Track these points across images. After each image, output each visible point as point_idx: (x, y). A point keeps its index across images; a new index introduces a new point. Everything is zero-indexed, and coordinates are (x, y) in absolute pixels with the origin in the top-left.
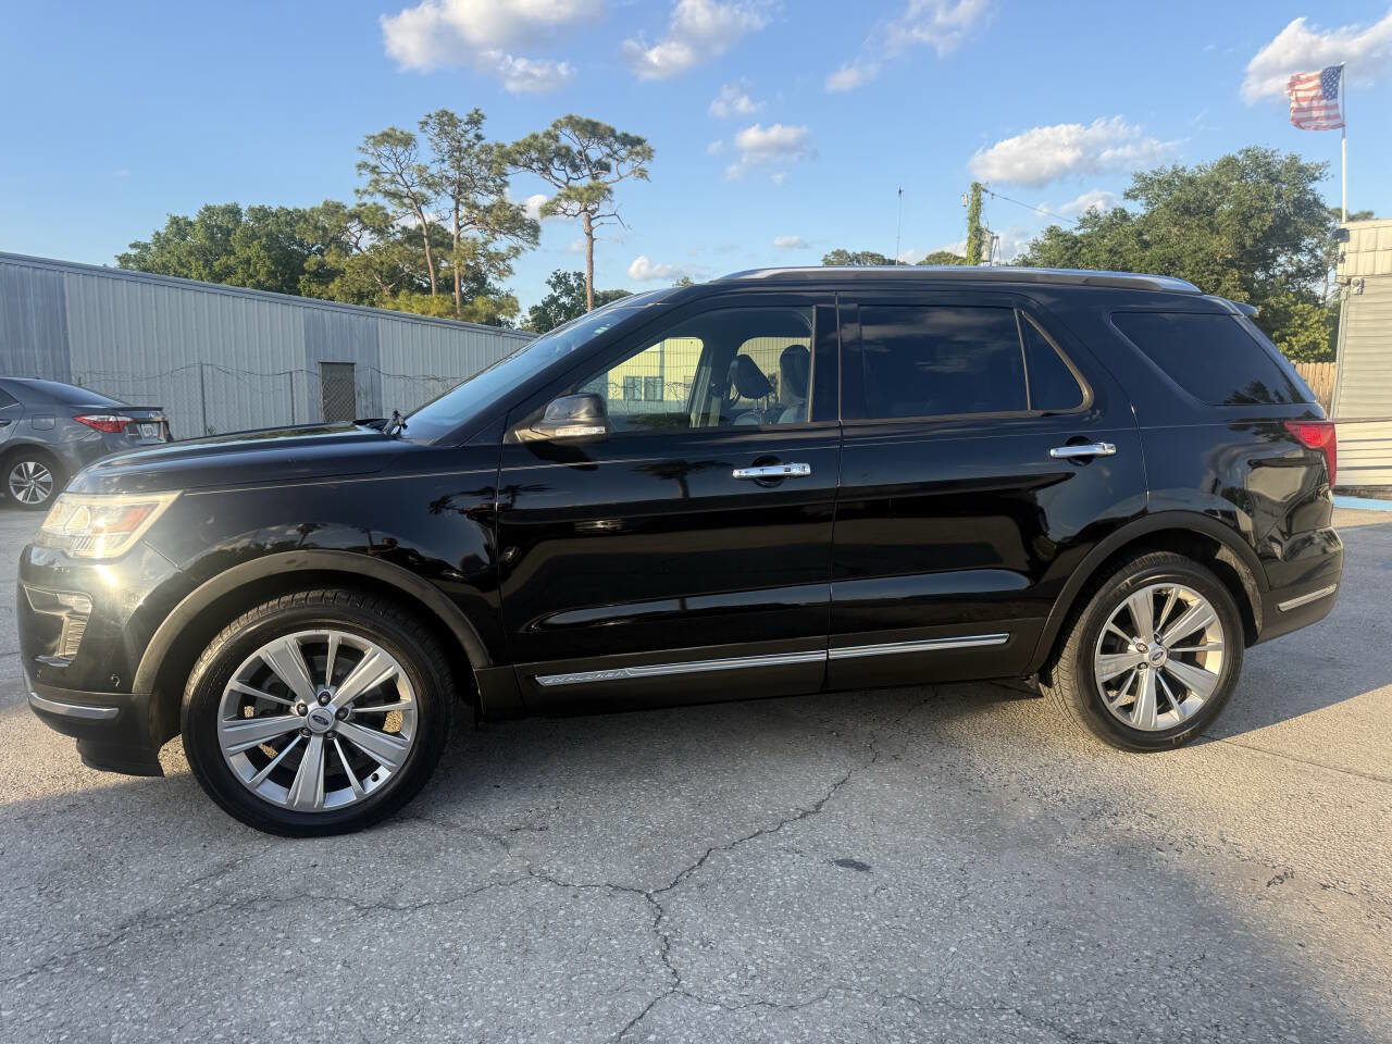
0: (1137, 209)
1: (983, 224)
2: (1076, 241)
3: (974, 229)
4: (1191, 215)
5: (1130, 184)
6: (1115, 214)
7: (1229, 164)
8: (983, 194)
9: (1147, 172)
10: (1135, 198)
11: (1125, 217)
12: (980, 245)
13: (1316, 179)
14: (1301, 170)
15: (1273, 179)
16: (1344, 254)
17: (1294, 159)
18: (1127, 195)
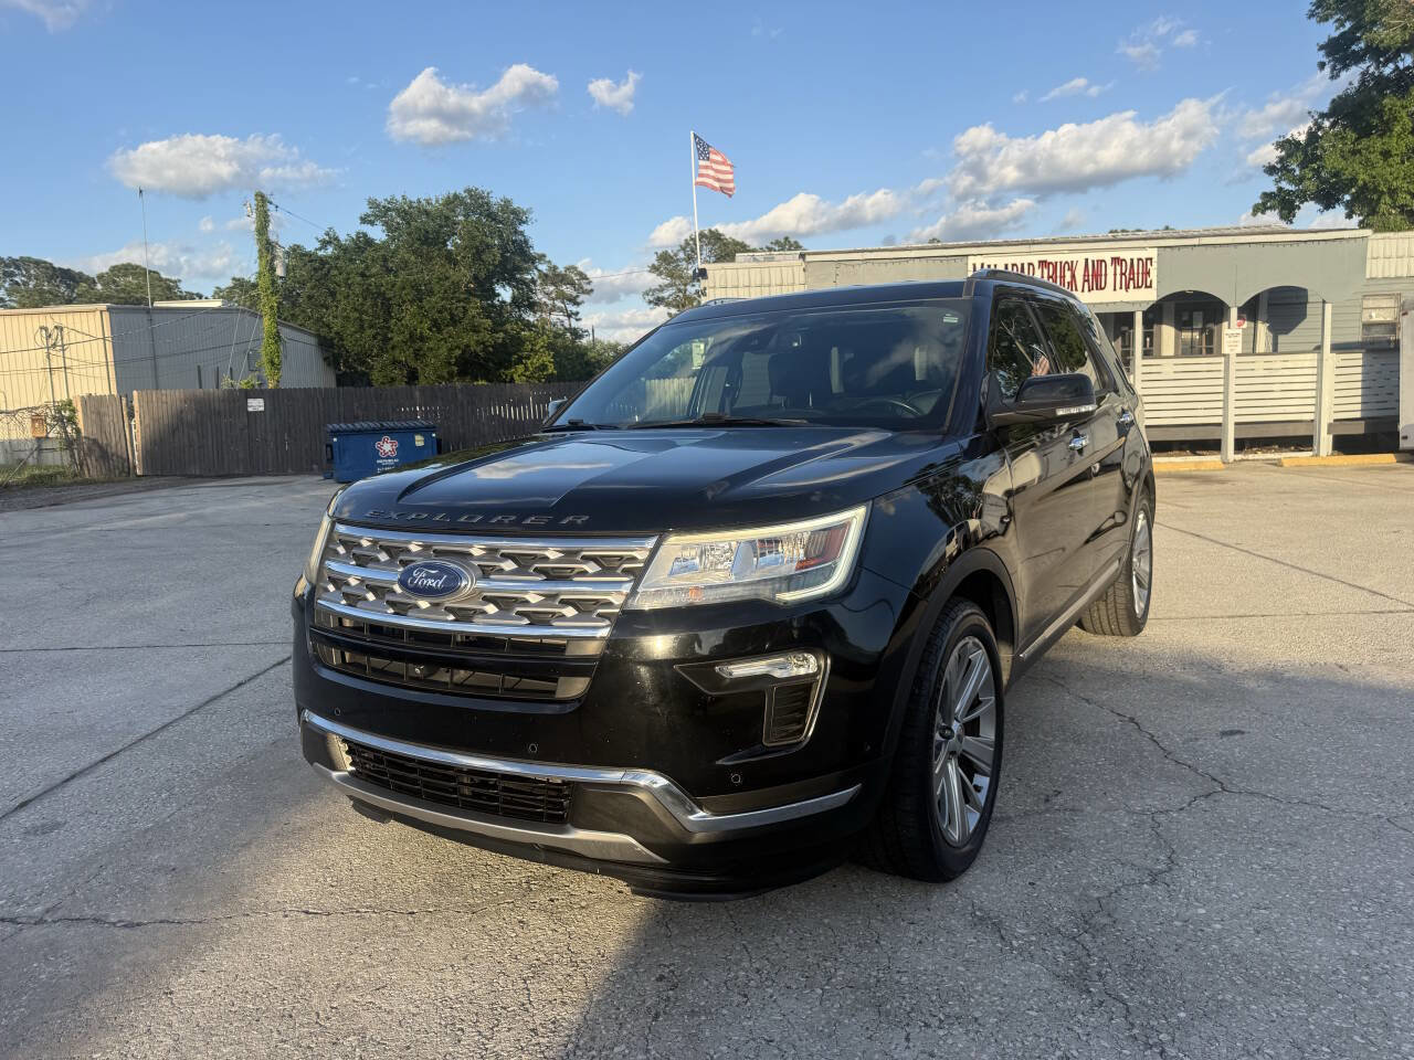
0: (378, 233)
1: (273, 238)
2: (323, 261)
3: (264, 242)
4: (429, 245)
5: (366, 210)
6: (358, 238)
7: (453, 201)
8: (269, 206)
9: (381, 199)
10: (372, 223)
11: (369, 242)
12: (273, 260)
13: (524, 223)
14: (515, 212)
15: (491, 216)
16: (705, 289)
17: (507, 203)
18: (364, 220)
